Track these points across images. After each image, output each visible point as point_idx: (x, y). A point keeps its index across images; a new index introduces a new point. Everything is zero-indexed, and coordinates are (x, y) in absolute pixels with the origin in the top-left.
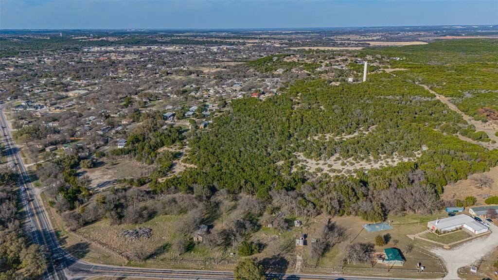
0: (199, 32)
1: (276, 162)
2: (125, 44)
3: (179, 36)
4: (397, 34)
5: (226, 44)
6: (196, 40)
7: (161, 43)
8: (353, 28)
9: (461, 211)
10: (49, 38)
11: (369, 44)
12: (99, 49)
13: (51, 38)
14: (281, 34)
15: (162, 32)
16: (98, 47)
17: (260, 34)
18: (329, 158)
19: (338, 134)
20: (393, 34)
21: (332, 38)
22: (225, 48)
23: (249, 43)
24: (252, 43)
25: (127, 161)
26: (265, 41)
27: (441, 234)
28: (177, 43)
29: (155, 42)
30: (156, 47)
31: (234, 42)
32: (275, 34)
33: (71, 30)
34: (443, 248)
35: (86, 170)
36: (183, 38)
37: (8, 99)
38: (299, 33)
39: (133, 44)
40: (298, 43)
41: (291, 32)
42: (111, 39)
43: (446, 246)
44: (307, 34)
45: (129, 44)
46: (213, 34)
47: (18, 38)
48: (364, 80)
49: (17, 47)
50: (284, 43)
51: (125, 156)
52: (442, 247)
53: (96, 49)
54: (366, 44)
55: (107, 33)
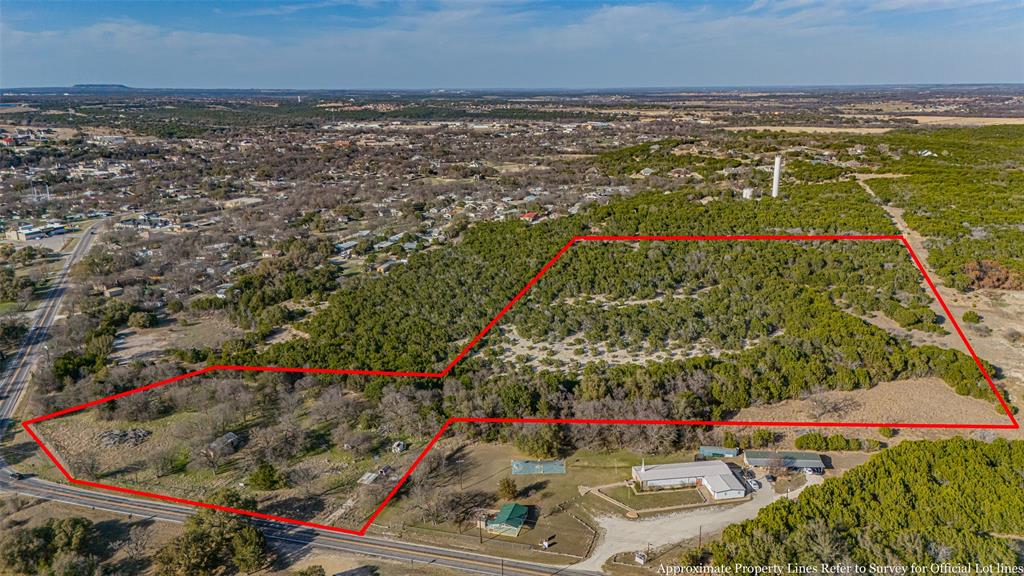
0: (561, 96)
1: (456, 339)
2: (405, 117)
3: (519, 103)
4: (1003, 100)
5: (599, 118)
6: (542, 110)
7: (471, 115)
8: (906, 86)
9: (731, 456)
10: (276, 105)
11: (916, 122)
12: (352, 126)
13: (281, 105)
14: (737, 98)
15: (493, 94)
16: (352, 122)
17: (689, 99)
18: (563, 339)
19: (620, 296)
20: (991, 100)
21: (838, 108)
22: (590, 128)
23: (646, 117)
24: (653, 117)
25: (215, 321)
26: (682, 114)
27: (643, 491)
28: (501, 117)
29: (460, 115)
30: (458, 124)
31: (616, 115)
32: (720, 99)
33: (330, 91)
34: (624, 516)
35: (138, 329)
36: (517, 106)
37: (125, 208)
38: (775, 97)
39: (419, 117)
40: (753, 118)
41: (760, 94)
42: (382, 108)
43: (632, 513)
44: (791, 100)
45: (411, 117)
46: (590, 99)
47: (226, 104)
48: (775, 194)
49: (212, 120)
50: (721, 118)
51: (216, 312)
52: (623, 513)
53: (349, 125)
54: (909, 121)
55: (389, 96)
